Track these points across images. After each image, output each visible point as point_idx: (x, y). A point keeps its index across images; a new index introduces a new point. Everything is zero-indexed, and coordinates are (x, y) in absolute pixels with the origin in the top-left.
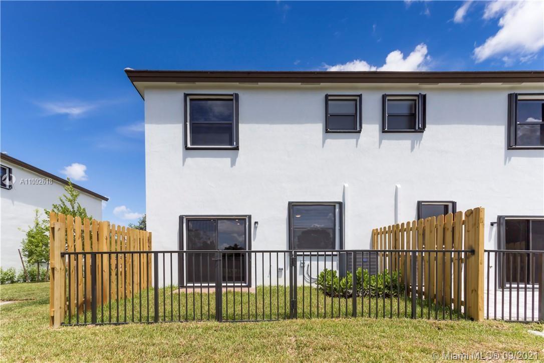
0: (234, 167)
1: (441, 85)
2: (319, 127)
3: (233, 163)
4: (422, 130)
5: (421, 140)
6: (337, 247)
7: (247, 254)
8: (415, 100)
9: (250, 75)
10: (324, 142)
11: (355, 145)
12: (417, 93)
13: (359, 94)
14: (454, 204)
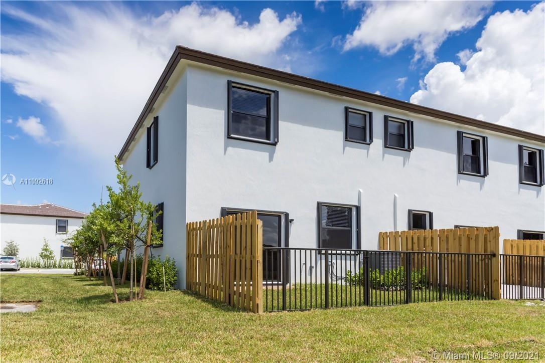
0: (272, 162)
1: (421, 116)
2: (341, 134)
3: (271, 158)
4: (410, 149)
5: (409, 158)
6: (354, 247)
7: (282, 250)
8: (404, 124)
9: (293, 78)
10: (344, 149)
11: (366, 155)
12: (408, 119)
13: (371, 111)
14: (431, 214)
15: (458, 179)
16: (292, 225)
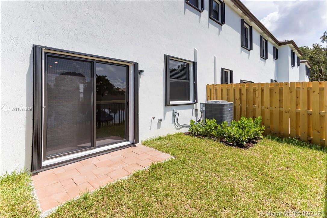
4: (222, 24)
5: (221, 30)
6: (192, 97)
8: (218, 4)
10: (185, 10)
11: (199, 21)
14: (232, 72)
15: (241, 50)
16: (141, 77)
